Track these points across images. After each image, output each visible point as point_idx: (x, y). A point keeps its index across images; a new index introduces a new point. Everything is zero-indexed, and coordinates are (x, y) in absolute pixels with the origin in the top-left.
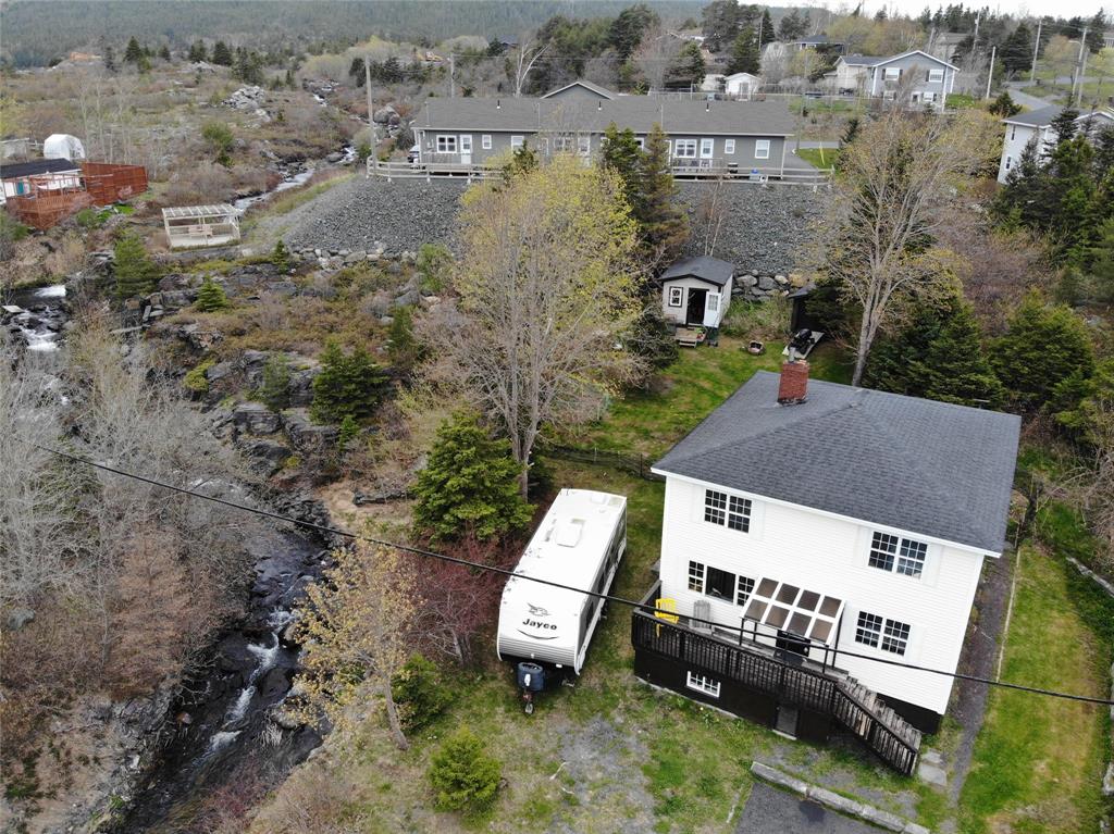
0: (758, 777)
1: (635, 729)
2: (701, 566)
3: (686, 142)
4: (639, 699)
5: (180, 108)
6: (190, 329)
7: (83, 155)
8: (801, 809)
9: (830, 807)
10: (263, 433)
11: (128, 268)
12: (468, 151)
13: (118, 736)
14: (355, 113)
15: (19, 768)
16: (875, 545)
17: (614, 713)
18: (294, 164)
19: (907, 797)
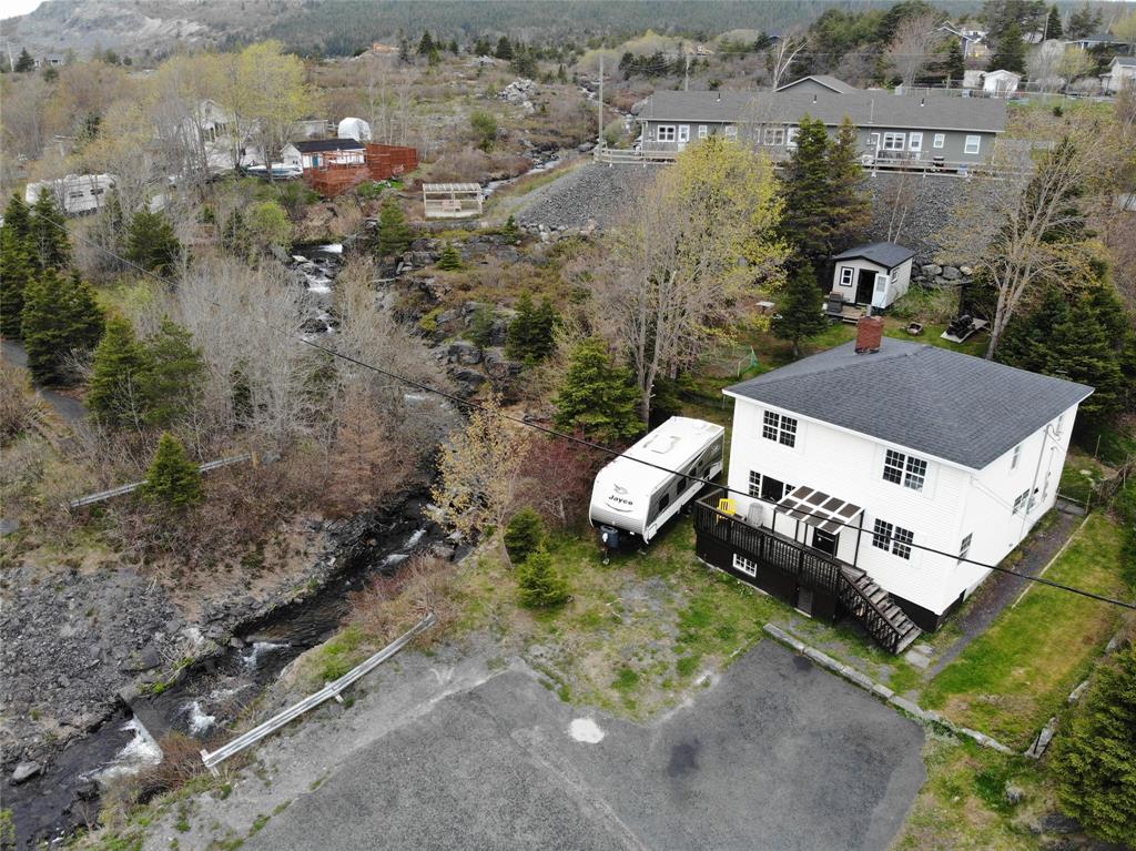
0: (767, 634)
1: (684, 588)
2: (758, 475)
3: (895, 135)
4: (694, 571)
5: (459, 99)
6: (429, 282)
7: (369, 138)
8: (794, 661)
9: (819, 664)
10: (469, 364)
11: (389, 230)
12: (683, 140)
13: (322, 542)
14: (615, 105)
15: (253, 548)
16: (888, 461)
17: (671, 576)
18: (548, 153)
19: (887, 669)
